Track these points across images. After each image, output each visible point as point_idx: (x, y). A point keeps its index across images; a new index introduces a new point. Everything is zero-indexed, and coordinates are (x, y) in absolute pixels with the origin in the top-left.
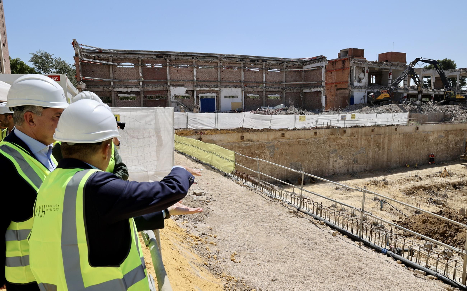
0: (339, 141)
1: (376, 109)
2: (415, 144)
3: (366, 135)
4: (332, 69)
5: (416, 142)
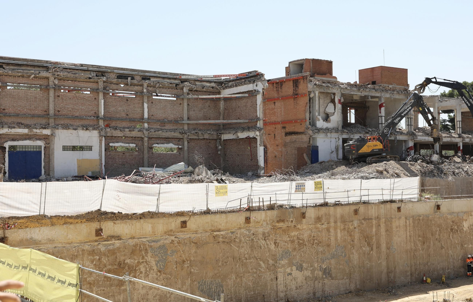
0: (294, 233)
1: (360, 172)
2: (437, 236)
3: (344, 221)
4: (276, 95)
5: (437, 233)
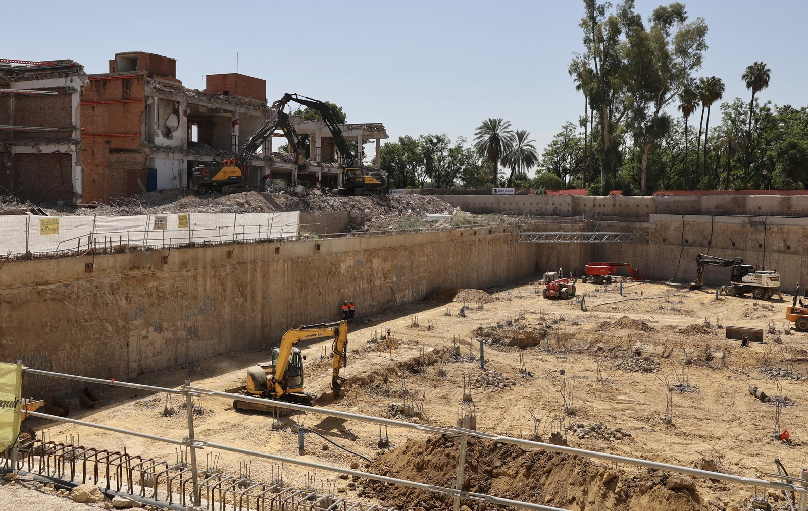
0: (152, 283)
1: (218, 203)
2: (315, 281)
3: (214, 267)
4: (96, 98)
5: (316, 277)
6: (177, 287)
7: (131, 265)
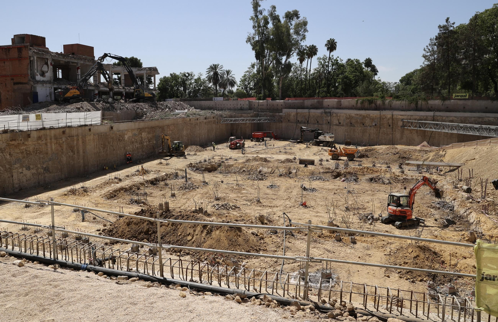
0: (23, 147)
1: (66, 108)
3: (56, 138)
4: (5, 57)
5: (111, 142)
6: (37, 149)
7: (11, 139)
